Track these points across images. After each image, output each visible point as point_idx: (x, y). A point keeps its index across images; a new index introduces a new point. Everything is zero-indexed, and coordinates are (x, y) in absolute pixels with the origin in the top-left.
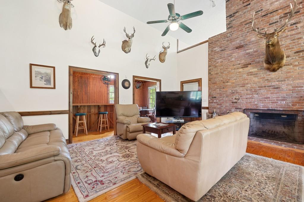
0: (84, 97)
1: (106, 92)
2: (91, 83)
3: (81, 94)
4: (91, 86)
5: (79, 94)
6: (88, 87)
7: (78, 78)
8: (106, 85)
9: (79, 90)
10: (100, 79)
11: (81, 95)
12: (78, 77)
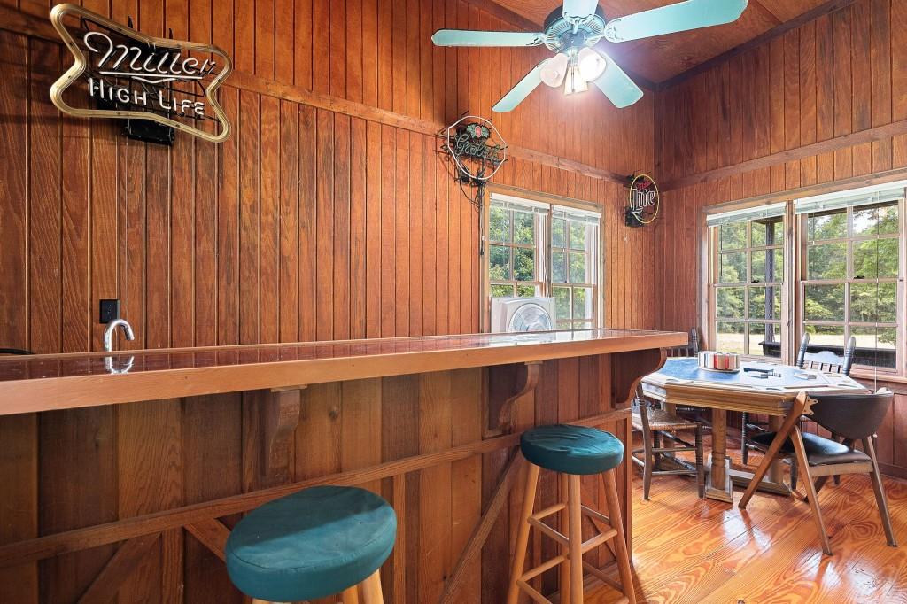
0: (325, 275)
1: (467, 243)
2: (375, 170)
3: (304, 248)
4: (375, 190)
5: (289, 244)
6: (357, 197)
7: (281, 119)
8: (470, 191)
9: (291, 221)
10: (431, 147)
11: (305, 257)
12: (287, 112)
